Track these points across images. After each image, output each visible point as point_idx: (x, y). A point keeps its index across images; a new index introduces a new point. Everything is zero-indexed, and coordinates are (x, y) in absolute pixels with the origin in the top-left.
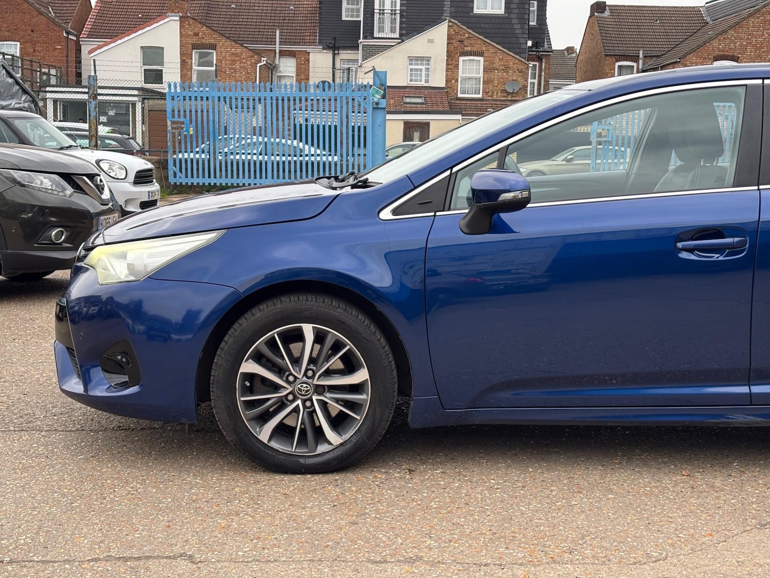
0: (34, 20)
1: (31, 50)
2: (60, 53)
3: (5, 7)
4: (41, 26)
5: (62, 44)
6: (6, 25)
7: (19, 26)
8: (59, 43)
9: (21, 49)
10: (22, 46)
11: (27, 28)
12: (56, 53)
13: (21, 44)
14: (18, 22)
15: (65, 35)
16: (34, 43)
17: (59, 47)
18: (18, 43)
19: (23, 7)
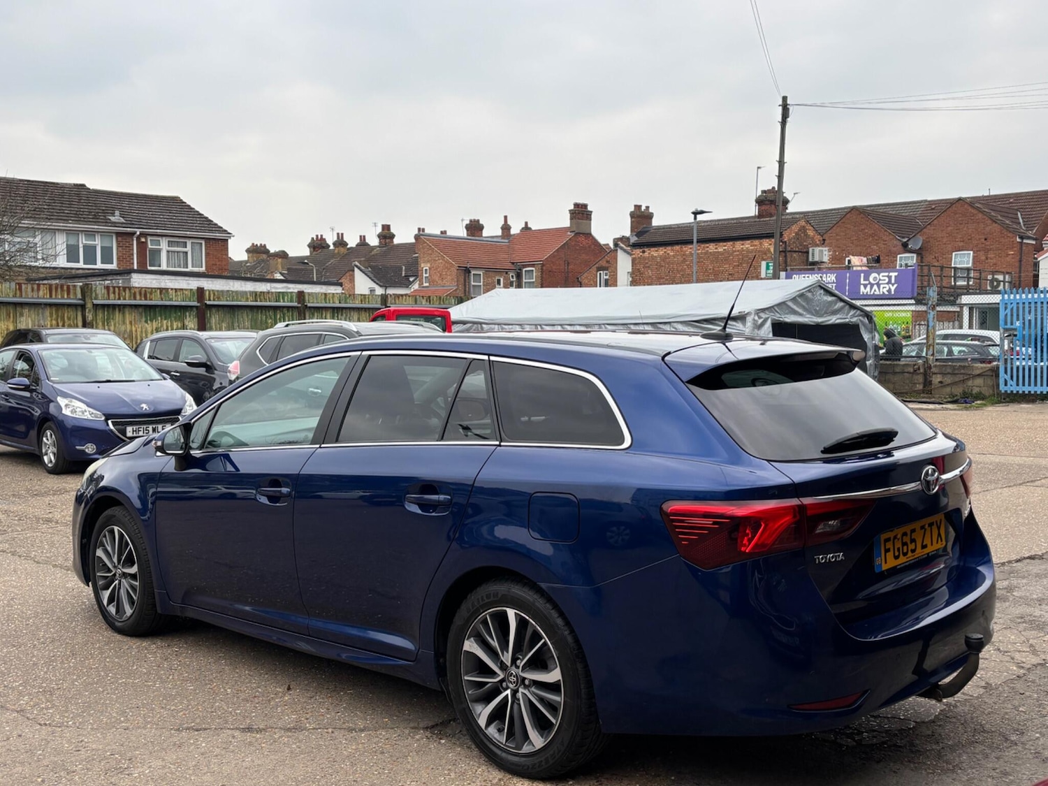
0: (988, 229)
1: (983, 258)
2: (1013, 258)
3: (960, 219)
4: (994, 234)
5: (1015, 249)
6: (960, 236)
7: (973, 236)
8: (1011, 249)
9: (974, 257)
10: (976, 255)
11: (980, 237)
12: (1008, 259)
13: (974, 253)
14: (973, 231)
15: (1018, 240)
16: (987, 251)
17: (1012, 253)
18: (972, 252)
19: (977, 218)
